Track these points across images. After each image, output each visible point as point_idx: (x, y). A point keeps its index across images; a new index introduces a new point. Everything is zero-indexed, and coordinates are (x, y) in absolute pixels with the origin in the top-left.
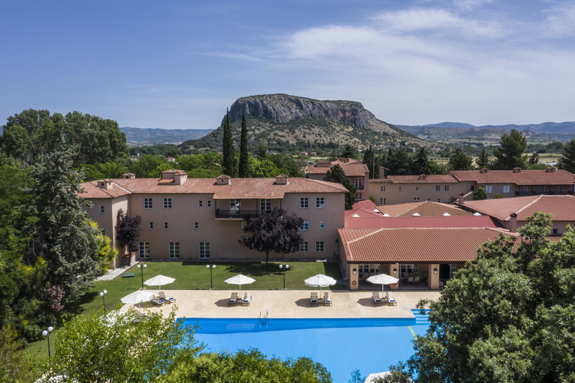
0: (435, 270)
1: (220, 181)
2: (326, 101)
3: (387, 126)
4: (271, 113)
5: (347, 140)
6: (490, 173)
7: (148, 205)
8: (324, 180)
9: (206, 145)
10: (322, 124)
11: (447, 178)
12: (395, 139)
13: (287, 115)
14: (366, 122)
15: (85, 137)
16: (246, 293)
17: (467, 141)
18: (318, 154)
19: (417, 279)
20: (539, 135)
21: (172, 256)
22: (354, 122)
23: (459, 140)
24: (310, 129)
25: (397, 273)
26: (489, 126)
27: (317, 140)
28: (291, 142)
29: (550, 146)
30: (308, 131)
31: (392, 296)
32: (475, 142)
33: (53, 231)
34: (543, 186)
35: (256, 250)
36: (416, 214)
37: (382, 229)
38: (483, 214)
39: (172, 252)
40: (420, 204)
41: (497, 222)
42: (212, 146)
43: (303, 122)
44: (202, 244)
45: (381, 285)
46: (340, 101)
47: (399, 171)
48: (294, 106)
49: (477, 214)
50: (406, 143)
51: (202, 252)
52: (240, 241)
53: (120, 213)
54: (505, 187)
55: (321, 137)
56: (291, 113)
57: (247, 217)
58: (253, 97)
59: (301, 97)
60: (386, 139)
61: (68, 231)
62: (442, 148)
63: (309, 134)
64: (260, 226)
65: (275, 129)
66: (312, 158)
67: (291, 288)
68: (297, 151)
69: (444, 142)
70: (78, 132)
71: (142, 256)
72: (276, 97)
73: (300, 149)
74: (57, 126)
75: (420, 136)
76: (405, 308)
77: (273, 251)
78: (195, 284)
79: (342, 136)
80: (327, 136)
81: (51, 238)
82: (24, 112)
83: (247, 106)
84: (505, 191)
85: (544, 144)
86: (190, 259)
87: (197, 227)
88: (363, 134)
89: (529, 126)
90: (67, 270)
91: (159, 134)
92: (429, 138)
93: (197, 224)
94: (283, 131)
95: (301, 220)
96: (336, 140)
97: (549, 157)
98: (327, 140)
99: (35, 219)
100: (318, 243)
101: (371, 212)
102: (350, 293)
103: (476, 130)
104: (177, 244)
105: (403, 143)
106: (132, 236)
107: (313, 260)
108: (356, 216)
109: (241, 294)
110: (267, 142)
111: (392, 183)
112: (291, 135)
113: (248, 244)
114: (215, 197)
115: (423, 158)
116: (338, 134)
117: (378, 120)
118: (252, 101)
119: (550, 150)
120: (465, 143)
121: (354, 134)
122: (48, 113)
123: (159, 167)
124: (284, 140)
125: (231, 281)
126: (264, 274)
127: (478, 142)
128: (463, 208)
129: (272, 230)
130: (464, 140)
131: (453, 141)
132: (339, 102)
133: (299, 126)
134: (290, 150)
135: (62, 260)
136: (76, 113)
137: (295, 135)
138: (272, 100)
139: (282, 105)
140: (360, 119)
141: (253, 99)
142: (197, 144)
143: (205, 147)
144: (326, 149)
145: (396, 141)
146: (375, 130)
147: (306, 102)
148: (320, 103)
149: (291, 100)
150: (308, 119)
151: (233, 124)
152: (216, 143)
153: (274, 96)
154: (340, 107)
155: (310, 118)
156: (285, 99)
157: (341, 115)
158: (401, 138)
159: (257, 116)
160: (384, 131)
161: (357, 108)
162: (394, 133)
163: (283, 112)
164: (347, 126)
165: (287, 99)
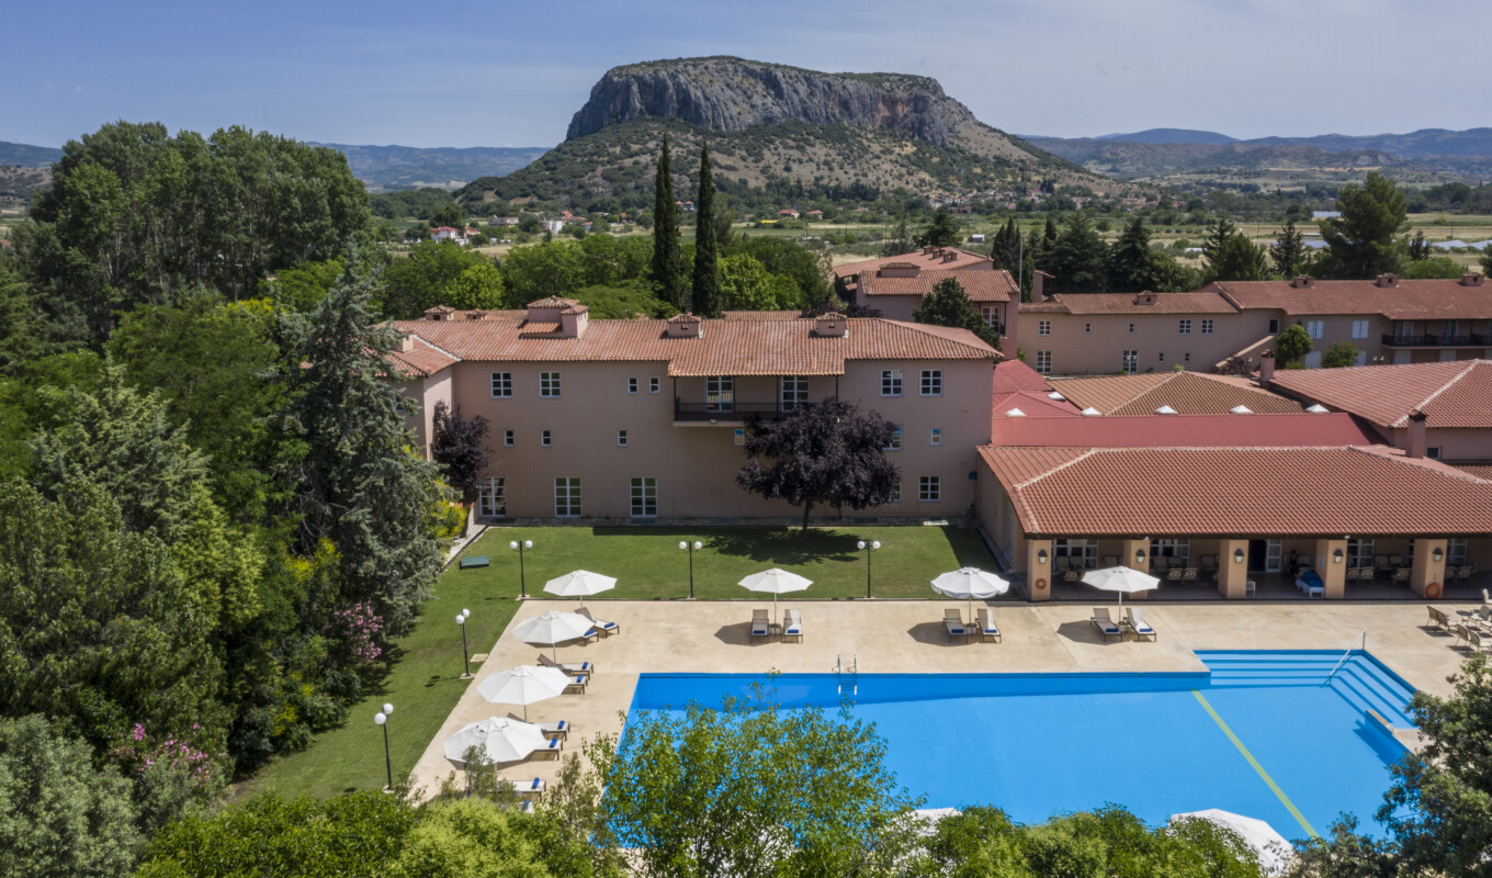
0: (1239, 553)
1: (676, 330)
2: (844, 76)
3: (1005, 141)
4: (698, 106)
5: (900, 177)
6: (1318, 286)
7: (502, 388)
8: (918, 319)
9: (529, 190)
10: (835, 136)
11: (1206, 301)
12: (1028, 173)
13: (739, 113)
14: (950, 130)
15: (268, 194)
16: (787, 612)
17: (1217, 179)
18: (827, 216)
19: (1191, 573)
20: (1405, 164)
21: (562, 511)
22: (918, 130)
23: (1196, 177)
24: (801, 149)
25: (1145, 560)
26: (1274, 140)
27: (822, 178)
28: (752, 184)
29: (1435, 194)
30: (796, 154)
31: (1142, 616)
32: (1236, 181)
33: (341, 473)
34: (1454, 321)
35: (785, 501)
36: (1166, 409)
37: (1093, 451)
38: (1333, 409)
39: (562, 502)
40: (1167, 378)
41: (1372, 431)
42: (541, 192)
43: (783, 131)
44: (636, 482)
45: (1117, 593)
46: (880, 75)
47: (1077, 278)
48: (760, 87)
49: (1318, 409)
50: (1056, 186)
51: (637, 502)
52: (741, 480)
53: (439, 409)
54: (1356, 324)
55: (831, 169)
56: (753, 106)
57: (753, 420)
58: (649, 64)
59: (777, 66)
60: (1002, 176)
61: (379, 473)
62: (1150, 199)
63: (801, 162)
64: (792, 443)
66: (813, 226)
67: (884, 597)
68: (771, 208)
69: (1156, 182)
70: (249, 181)
71: (486, 511)
72: (711, 64)
73: (778, 203)
74: (195, 168)
75: (1092, 166)
76: (1179, 648)
77: (828, 502)
78: (646, 586)
79: (887, 166)
80: (847, 168)
81: (337, 490)
82: (105, 129)
83: (635, 88)
84: (1355, 335)
85: (1420, 186)
86: (608, 518)
87: (623, 441)
88: (942, 162)
89: (1380, 139)
90: (382, 564)
91: (395, 161)
92: (1114, 170)
93: (623, 433)
94: (731, 154)
95: (891, 427)
96: (872, 177)
97: (1437, 223)
98: (846, 178)
99: (303, 448)
100: (924, 480)
101: (1041, 396)
102: (1034, 609)
103: (1240, 149)
104: (575, 482)
105: (1047, 186)
106: (471, 468)
107: (914, 520)
108: (1016, 412)
109: (776, 613)
110: (689, 184)
111: (1067, 313)
112: (752, 165)
113: (765, 487)
114: (674, 371)
115: (1139, 245)
116: (875, 162)
117: (981, 125)
118: (647, 74)
119: (1437, 205)
120: (1209, 184)
121: (918, 162)
122: (163, 130)
123: (467, 273)
124: (733, 177)
125: (752, 582)
126: (807, 559)
127: (1244, 182)
128: (1273, 388)
129: (822, 454)
130: (1208, 177)
131: (1180, 179)
132: (877, 79)
133: (772, 142)
134: (751, 205)
135: (373, 543)
136: (237, 132)
137: (761, 164)
138: (702, 73)
139: (728, 86)
140: (933, 122)
141: (651, 71)
142: (503, 189)
143: (526, 196)
144: (845, 200)
145: (1029, 180)
146: (973, 152)
147: (791, 77)
148: (829, 79)
149: (750, 73)
150: (797, 123)
151: (597, 135)
152: (555, 187)
153: (706, 63)
154: (880, 91)
155: (802, 119)
156: (736, 71)
157: (884, 112)
158: (1043, 171)
159: (662, 115)
160: (998, 153)
161: (926, 93)
162: (1023, 157)
163: (730, 104)
164: (899, 140)
165: (740, 69)
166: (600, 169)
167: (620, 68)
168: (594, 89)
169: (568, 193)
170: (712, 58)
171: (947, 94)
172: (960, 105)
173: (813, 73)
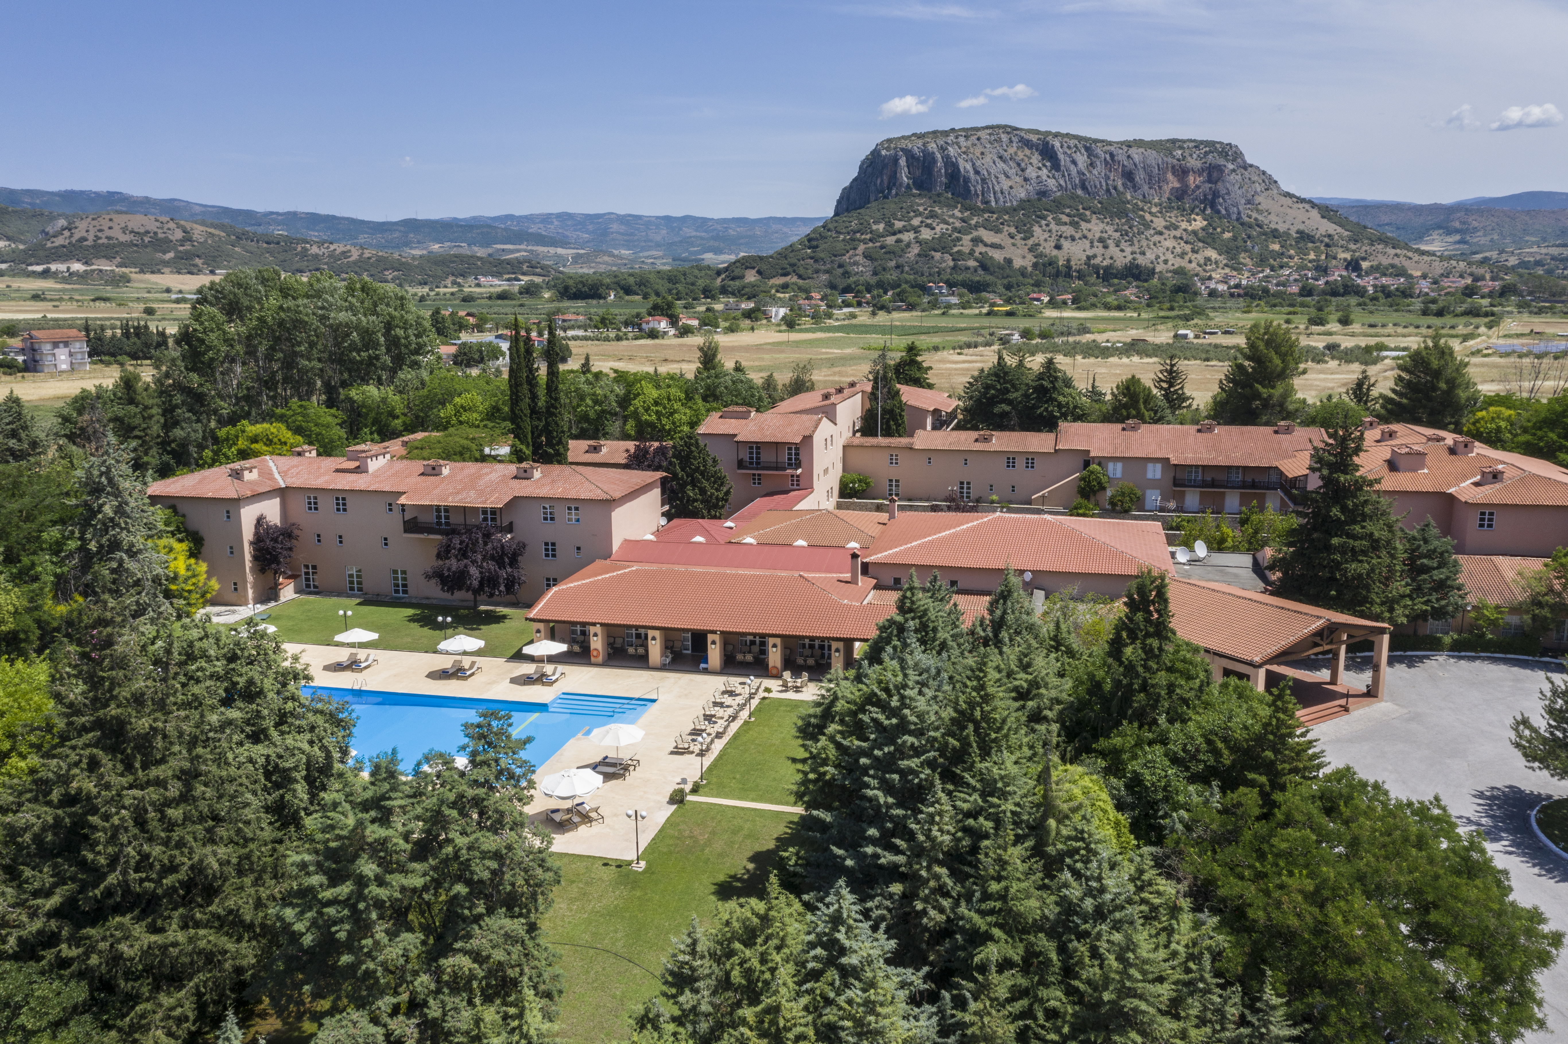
0: (656, 639)
1: (429, 470)
2: (1129, 144)
4: (967, 180)
5: (1182, 255)
7: (313, 506)
9: (789, 269)
10: (1114, 210)
12: (1334, 250)
13: (1011, 187)
14: (1249, 202)
18: (1076, 302)
21: (352, 589)
22: (1210, 203)
24: (1075, 225)
27: (1095, 256)
28: (1018, 263)
30: (1068, 230)
39: (350, 582)
42: (801, 271)
43: (1057, 206)
44: (395, 572)
46: (1174, 141)
48: (1036, 159)
50: (1365, 265)
51: (396, 585)
53: (260, 519)
54: (1150, 466)
55: (1106, 247)
56: (1026, 179)
58: (920, 136)
59: (1056, 135)
60: (1303, 252)
63: (1073, 239)
65: (976, 227)
71: (308, 586)
72: (983, 135)
79: (1170, 243)
80: (1124, 245)
83: (903, 162)
84: (1150, 475)
86: (376, 595)
87: (386, 544)
88: (1235, 238)
93: (386, 539)
94: (998, 231)
96: (1150, 256)
98: (1121, 256)
104: (359, 570)
105: (1353, 265)
110: (951, 264)
111: (911, 449)
112: (1020, 243)
113: (436, 577)
114: (403, 500)
116: (1157, 238)
117: (1287, 194)
118: (916, 147)
121: (1208, 238)
124: (998, 256)
132: (1169, 146)
133: (1044, 218)
137: (1030, 242)
138: (974, 145)
139: (1001, 157)
140: (1228, 193)
141: (920, 143)
142: (764, 267)
143: (785, 275)
144: (1116, 281)
145: (1335, 258)
146: (1273, 226)
147: (1069, 147)
148: (1112, 149)
149: (1026, 143)
150: (1074, 197)
151: (862, 211)
152: (816, 266)
153: (979, 134)
154: (1170, 160)
155: (1079, 192)
156: (1011, 141)
157: (1173, 182)
158: (1352, 246)
159: (930, 190)
160: (1302, 227)
161: (1222, 162)
162: (1331, 232)
163: (1002, 177)
164: (1187, 213)
165: (1015, 139)
166: (862, 247)
167: (889, 141)
168: (863, 163)
169: (827, 272)
170: (987, 127)
171: (1249, 161)
172: (1264, 173)
173: (1096, 141)
